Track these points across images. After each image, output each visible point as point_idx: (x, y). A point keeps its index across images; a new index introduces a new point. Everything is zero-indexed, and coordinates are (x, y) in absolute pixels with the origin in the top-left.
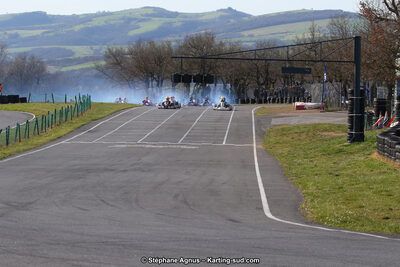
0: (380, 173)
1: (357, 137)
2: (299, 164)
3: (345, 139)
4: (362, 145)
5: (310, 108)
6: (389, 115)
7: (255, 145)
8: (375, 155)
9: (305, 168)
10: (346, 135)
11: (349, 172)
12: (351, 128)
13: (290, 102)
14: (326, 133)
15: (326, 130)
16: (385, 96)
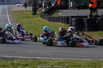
0: (42, 23)
1: (35, 14)
2: (20, 21)
3: (31, 14)
4: (36, 16)
5: (21, 6)
6: (42, 8)
7: (8, 16)
8: (40, 18)
9: (22, 22)
10: (31, 13)
11: (33, 22)
12: (33, 11)
13: (16, 4)
14: (26, 13)
15: (26, 12)
16: (41, 3)
